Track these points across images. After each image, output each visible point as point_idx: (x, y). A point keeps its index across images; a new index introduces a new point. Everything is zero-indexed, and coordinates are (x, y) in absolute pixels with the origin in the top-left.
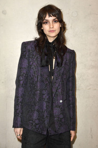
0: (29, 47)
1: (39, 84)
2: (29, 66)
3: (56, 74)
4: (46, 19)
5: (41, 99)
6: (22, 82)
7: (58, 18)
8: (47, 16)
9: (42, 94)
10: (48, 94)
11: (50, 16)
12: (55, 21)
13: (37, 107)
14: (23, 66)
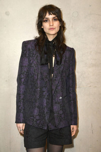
0: (29, 46)
1: (39, 82)
2: (30, 65)
3: (55, 72)
4: (46, 17)
5: (41, 96)
6: (23, 80)
7: (57, 17)
8: (48, 14)
9: (42, 92)
10: (48, 92)
11: (50, 14)
12: (54, 19)
13: (37, 104)
14: (24, 65)
